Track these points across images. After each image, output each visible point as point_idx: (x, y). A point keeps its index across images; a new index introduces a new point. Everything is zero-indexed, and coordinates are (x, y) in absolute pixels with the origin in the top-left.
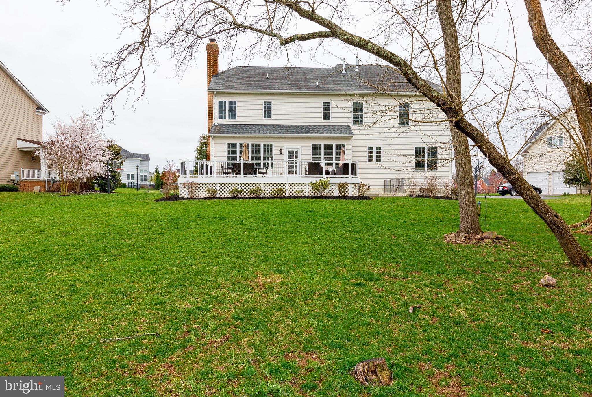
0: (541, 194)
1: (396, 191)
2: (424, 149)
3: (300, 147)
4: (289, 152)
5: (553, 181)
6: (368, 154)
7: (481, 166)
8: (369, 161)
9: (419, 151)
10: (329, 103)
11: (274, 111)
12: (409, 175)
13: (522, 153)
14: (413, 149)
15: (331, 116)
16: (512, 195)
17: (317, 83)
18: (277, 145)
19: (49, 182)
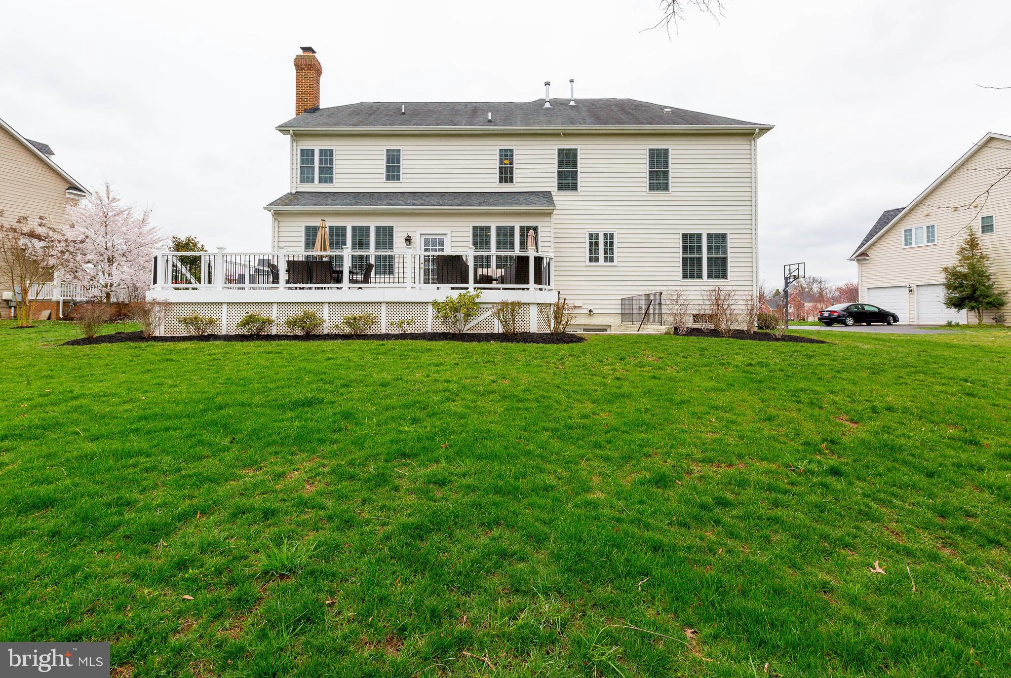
0: (898, 323)
1: (644, 320)
2: (699, 236)
3: (449, 232)
4: (427, 242)
5: (918, 302)
6: (588, 248)
7: (795, 276)
8: (591, 260)
9: (690, 242)
10: (511, 150)
11: (405, 167)
12: (671, 288)
13: (858, 256)
14: (677, 236)
15: (515, 175)
16: (846, 325)
17: (490, 114)
18: (401, 228)
19: (66, 303)
